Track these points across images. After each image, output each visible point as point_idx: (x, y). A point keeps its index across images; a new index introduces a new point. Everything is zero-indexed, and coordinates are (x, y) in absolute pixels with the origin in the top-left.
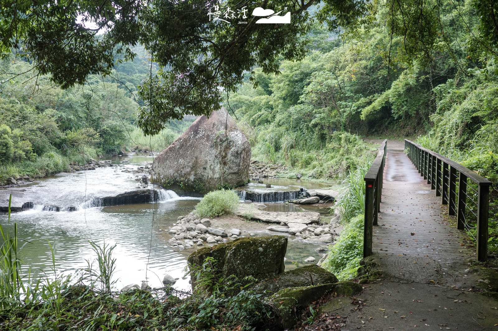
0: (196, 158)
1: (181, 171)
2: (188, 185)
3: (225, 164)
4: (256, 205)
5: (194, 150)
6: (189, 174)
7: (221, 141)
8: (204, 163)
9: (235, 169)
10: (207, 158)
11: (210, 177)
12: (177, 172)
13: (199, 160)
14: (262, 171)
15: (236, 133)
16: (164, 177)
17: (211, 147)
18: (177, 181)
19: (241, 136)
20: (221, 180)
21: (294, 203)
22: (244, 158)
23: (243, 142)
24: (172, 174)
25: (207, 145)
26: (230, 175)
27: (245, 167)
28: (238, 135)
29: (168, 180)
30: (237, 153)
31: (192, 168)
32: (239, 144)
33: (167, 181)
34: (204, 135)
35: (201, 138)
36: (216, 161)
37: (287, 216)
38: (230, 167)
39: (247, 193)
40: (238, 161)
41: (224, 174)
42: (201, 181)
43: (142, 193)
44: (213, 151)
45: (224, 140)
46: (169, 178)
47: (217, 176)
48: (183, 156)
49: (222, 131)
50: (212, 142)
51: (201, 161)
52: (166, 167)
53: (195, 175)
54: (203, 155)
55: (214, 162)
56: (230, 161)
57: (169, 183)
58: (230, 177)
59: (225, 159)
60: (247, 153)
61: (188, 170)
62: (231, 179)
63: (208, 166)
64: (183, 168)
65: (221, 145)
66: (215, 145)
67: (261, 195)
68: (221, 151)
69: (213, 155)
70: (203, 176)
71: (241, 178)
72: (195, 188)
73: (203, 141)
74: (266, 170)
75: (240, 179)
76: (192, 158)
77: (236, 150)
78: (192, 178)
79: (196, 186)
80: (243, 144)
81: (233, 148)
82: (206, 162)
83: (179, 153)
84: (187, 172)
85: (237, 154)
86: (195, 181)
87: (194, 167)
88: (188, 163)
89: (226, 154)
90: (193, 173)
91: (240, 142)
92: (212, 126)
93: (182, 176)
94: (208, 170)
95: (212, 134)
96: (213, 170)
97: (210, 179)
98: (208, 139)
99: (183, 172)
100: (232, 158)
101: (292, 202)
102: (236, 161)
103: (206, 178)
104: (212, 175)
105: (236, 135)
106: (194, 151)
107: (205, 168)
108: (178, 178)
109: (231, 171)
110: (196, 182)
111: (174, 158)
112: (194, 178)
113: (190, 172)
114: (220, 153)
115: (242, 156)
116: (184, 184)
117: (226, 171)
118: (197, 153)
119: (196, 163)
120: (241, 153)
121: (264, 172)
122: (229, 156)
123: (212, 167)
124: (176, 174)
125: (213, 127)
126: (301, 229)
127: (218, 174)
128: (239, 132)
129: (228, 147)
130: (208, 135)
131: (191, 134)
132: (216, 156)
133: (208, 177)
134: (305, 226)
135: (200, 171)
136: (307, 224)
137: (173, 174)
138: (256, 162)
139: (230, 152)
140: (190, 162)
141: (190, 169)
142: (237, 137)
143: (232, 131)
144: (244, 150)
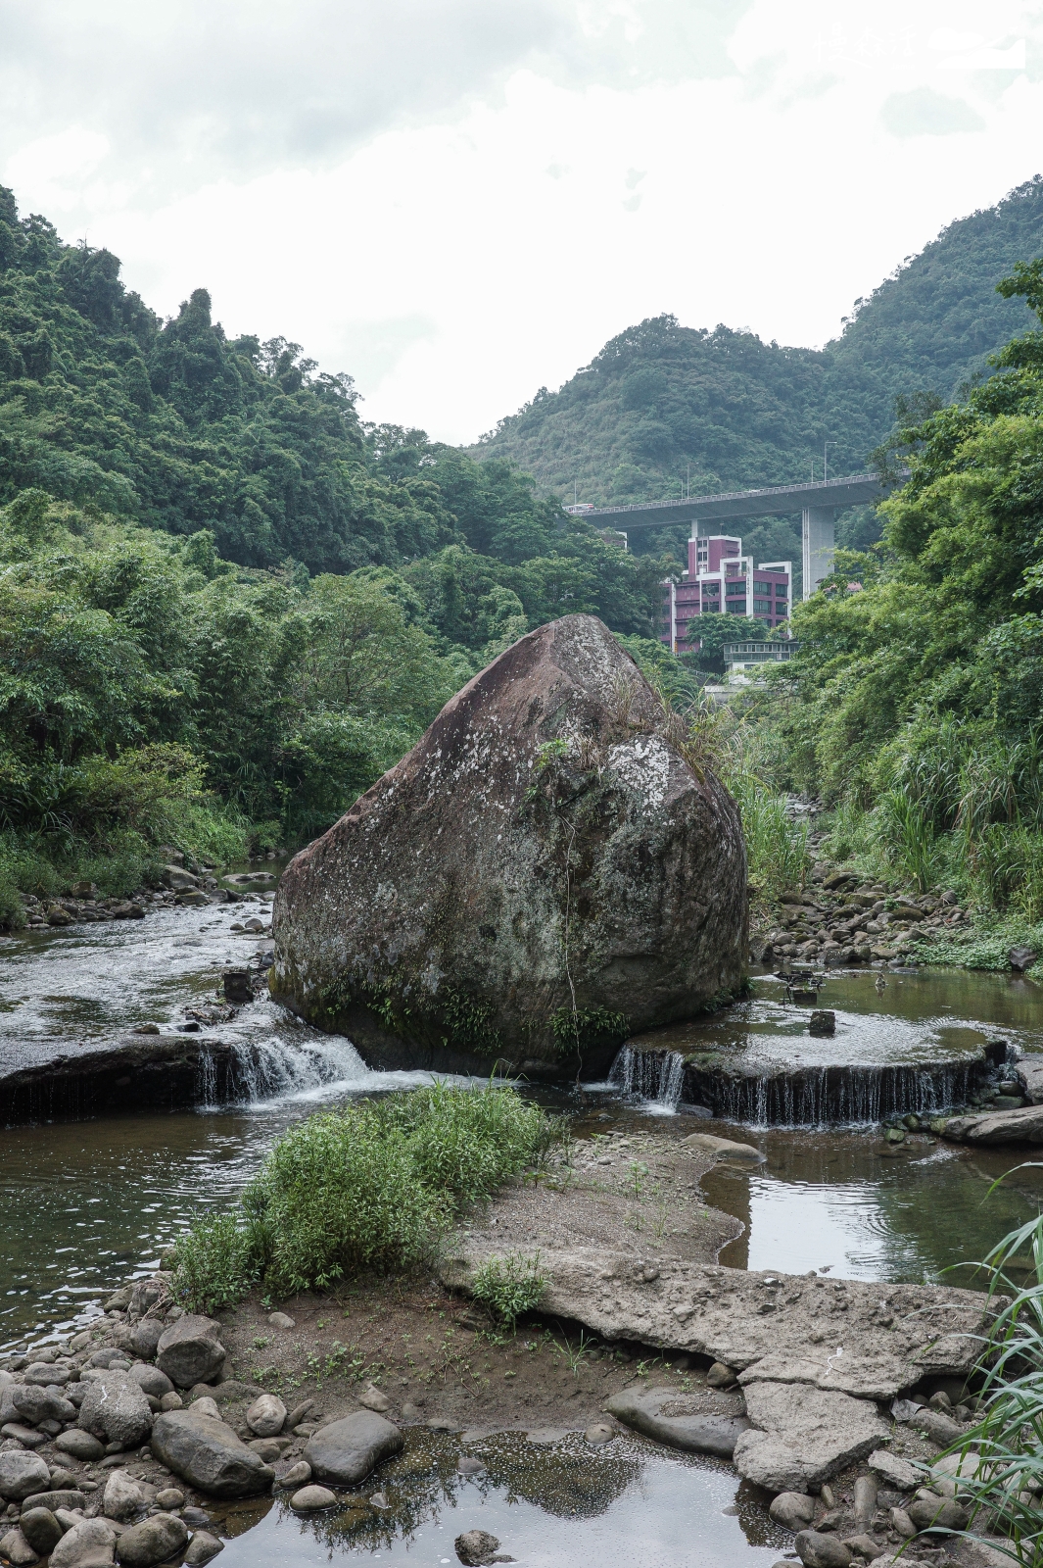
0: (452, 877)
1: (384, 945)
2: (416, 1015)
3: (586, 909)
4: (705, 1148)
5: (440, 841)
6: (418, 958)
7: (562, 790)
8: (484, 907)
9: (640, 936)
10: (498, 880)
11: (516, 973)
12: (365, 947)
13: (464, 891)
14: (853, 930)
15: (639, 752)
16: (310, 970)
17: (518, 823)
18: (368, 994)
19: (663, 768)
20: (569, 992)
21: (935, 1134)
22: (681, 877)
23: (673, 796)
24: (343, 958)
25: (499, 812)
26: (616, 969)
27: (693, 924)
28: (652, 762)
29: (325, 984)
30: (642, 850)
31: (431, 931)
32: (649, 807)
33: (323, 992)
34: (487, 764)
35: (474, 779)
36: (541, 895)
37: (766, 1310)
38: (609, 928)
39: (686, 1066)
40: (648, 893)
41: (582, 960)
42: (472, 994)
43: (155, 1062)
44: (528, 843)
45: (576, 786)
46: (327, 975)
47: (549, 969)
48: (393, 870)
49: (571, 741)
50: (520, 794)
51: (473, 893)
52: (318, 919)
53: (446, 963)
54: (480, 866)
55: (530, 899)
56: (610, 893)
57: (331, 1000)
58: (615, 976)
59: (586, 884)
60: (696, 852)
61: (415, 937)
62: (620, 988)
63: (506, 922)
64: (391, 928)
65: (561, 812)
66: (534, 816)
67: (752, 1081)
68: (561, 846)
69: (526, 866)
70: (483, 969)
71: (682, 981)
72: (447, 1031)
73: (482, 793)
74: (872, 924)
75: (676, 988)
76: (433, 881)
77: (636, 837)
78: (431, 977)
79: (453, 1019)
80: (673, 810)
81: (622, 831)
82: (496, 902)
83: (377, 854)
84: (409, 949)
85: (643, 861)
86: (443, 996)
87: (442, 925)
88: (416, 905)
89: (589, 860)
90: (434, 952)
91: (657, 798)
92: (523, 718)
93: (387, 970)
94: (506, 940)
95: (520, 758)
96: (530, 940)
97: (519, 984)
98: (504, 782)
99: (392, 949)
100: (620, 878)
101: (928, 1131)
102: (643, 894)
103: (499, 980)
104: (526, 966)
105: (641, 762)
106: (440, 847)
107: (490, 933)
108: (371, 977)
109: (618, 946)
110: (448, 999)
111: (353, 881)
112: (443, 981)
113: (425, 946)
114: (558, 855)
115: (672, 869)
116: (398, 1008)
117: (590, 948)
118: (455, 855)
119: (450, 902)
120: (664, 854)
121: (860, 935)
122: (604, 867)
123: (524, 925)
124: (359, 958)
125: (530, 722)
126: (818, 1457)
127: (553, 961)
128: (656, 746)
129: (598, 826)
130: (505, 763)
131: (434, 761)
132: (538, 870)
133: (508, 973)
134: (865, 1426)
135: (465, 945)
136: (883, 1405)
137: (350, 957)
138: (845, 879)
139: (608, 848)
140: (420, 901)
141: (421, 932)
142: (641, 775)
143: (620, 739)
144: (679, 835)
